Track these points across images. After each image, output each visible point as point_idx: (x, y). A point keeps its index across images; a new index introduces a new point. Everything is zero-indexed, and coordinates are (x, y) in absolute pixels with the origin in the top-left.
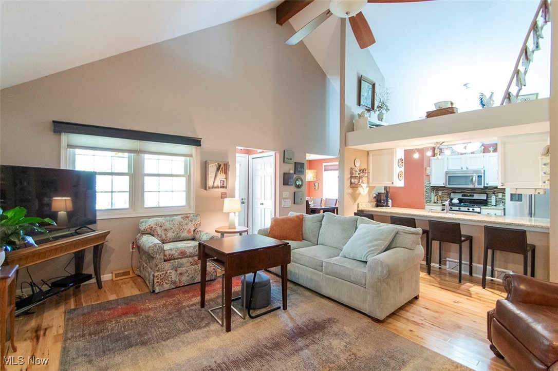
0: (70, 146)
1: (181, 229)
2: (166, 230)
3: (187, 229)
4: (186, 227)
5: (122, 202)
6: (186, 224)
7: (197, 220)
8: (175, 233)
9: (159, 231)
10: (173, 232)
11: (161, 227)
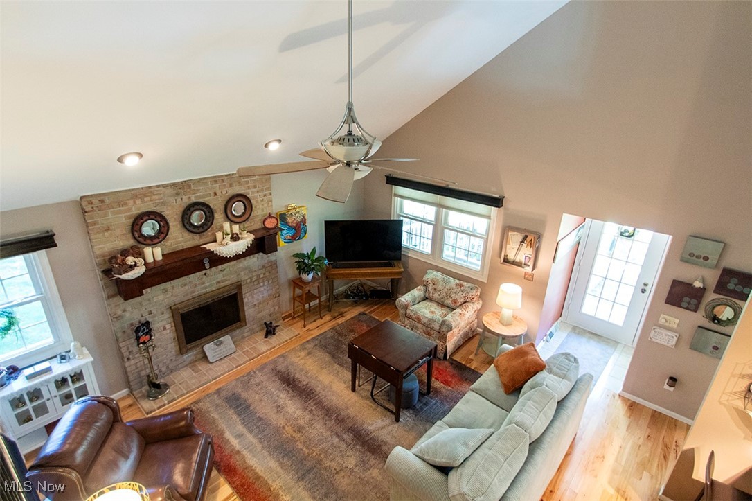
0: (396, 195)
1: (448, 295)
2: (435, 289)
3: (453, 298)
4: (453, 295)
5: (427, 248)
6: (456, 293)
7: (471, 294)
8: (441, 296)
9: (431, 287)
10: (439, 295)
11: (434, 284)
